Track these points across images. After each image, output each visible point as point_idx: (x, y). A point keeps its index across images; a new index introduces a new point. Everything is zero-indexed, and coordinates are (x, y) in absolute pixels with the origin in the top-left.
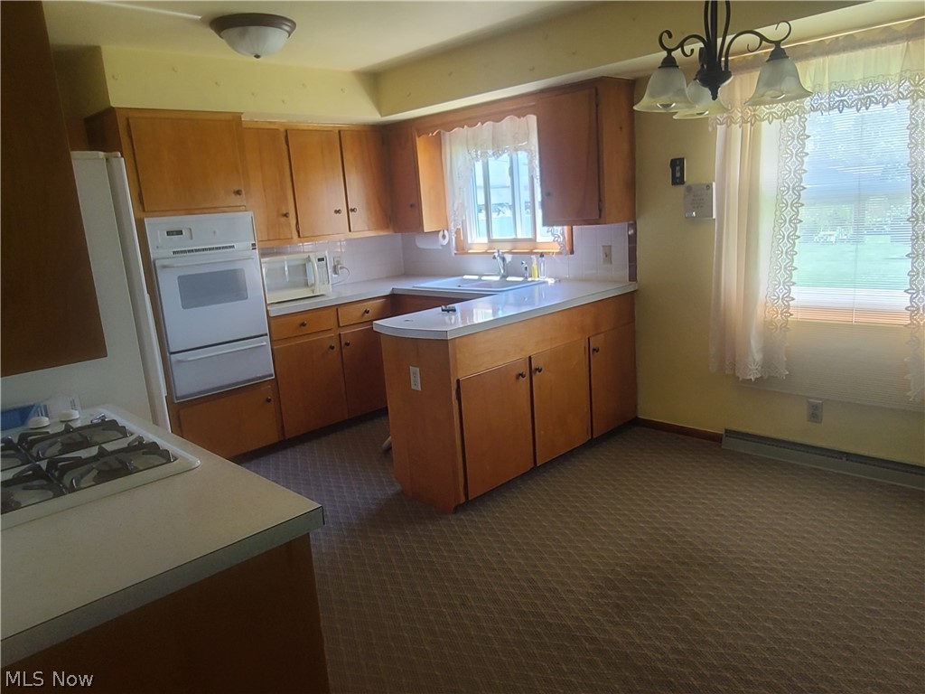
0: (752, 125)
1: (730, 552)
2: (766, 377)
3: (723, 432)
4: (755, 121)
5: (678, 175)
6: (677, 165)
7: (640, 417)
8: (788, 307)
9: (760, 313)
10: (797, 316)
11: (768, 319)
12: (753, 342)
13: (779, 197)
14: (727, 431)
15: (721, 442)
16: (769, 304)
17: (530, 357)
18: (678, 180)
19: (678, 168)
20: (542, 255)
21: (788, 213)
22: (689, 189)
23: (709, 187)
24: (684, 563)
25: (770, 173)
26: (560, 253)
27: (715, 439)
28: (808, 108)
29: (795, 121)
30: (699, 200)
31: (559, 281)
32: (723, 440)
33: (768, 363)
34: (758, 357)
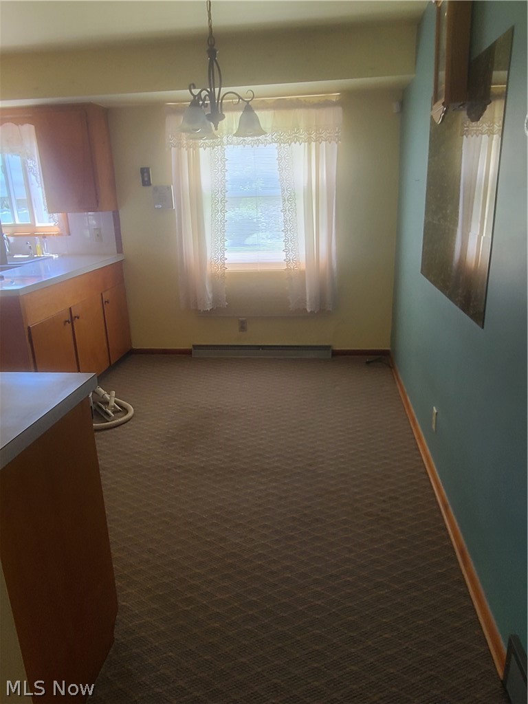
0: (194, 149)
1: (227, 406)
2: (215, 308)
3: (191, 347)
4: (196, 147)
5: (146, 179)
6: (145, 172)
7: (134, 348)
8: (224, 264)
9: (209, 269)
10: (229, 269)
11: (213, 272)
12: (207, 286)
13: (213, 196)
14: (194, 346)
15: (191, 354)
16: (213, 263)
17: (70, 308)
18: (146, 183)
19: (145, 174)
20: (44, 236)
21: (219, 207)
22: (156, 189)
23: (169, 188)
24: (206, 418)
25: (207, 180)
26: (58, 235)
27: (187, 353)
28: (225, 142)
29: (218, 149)
30: (163, 197)
31: (62, 256)
32: (193, 353)
33: (216, 300)
34: (210, 296)
